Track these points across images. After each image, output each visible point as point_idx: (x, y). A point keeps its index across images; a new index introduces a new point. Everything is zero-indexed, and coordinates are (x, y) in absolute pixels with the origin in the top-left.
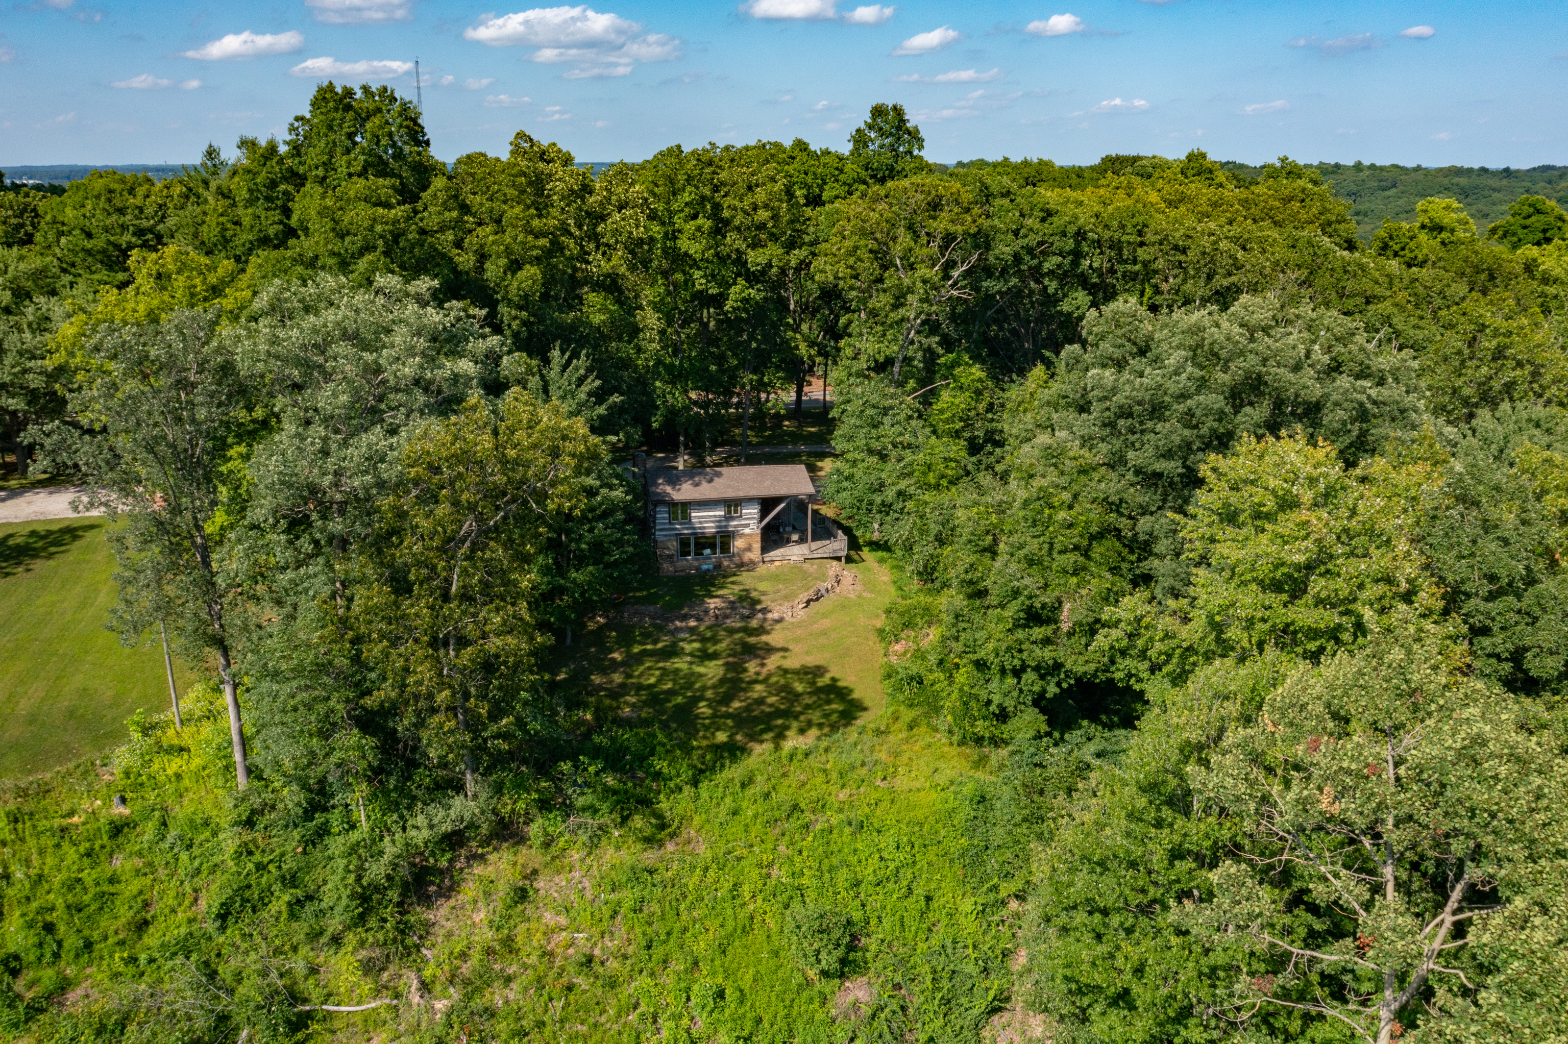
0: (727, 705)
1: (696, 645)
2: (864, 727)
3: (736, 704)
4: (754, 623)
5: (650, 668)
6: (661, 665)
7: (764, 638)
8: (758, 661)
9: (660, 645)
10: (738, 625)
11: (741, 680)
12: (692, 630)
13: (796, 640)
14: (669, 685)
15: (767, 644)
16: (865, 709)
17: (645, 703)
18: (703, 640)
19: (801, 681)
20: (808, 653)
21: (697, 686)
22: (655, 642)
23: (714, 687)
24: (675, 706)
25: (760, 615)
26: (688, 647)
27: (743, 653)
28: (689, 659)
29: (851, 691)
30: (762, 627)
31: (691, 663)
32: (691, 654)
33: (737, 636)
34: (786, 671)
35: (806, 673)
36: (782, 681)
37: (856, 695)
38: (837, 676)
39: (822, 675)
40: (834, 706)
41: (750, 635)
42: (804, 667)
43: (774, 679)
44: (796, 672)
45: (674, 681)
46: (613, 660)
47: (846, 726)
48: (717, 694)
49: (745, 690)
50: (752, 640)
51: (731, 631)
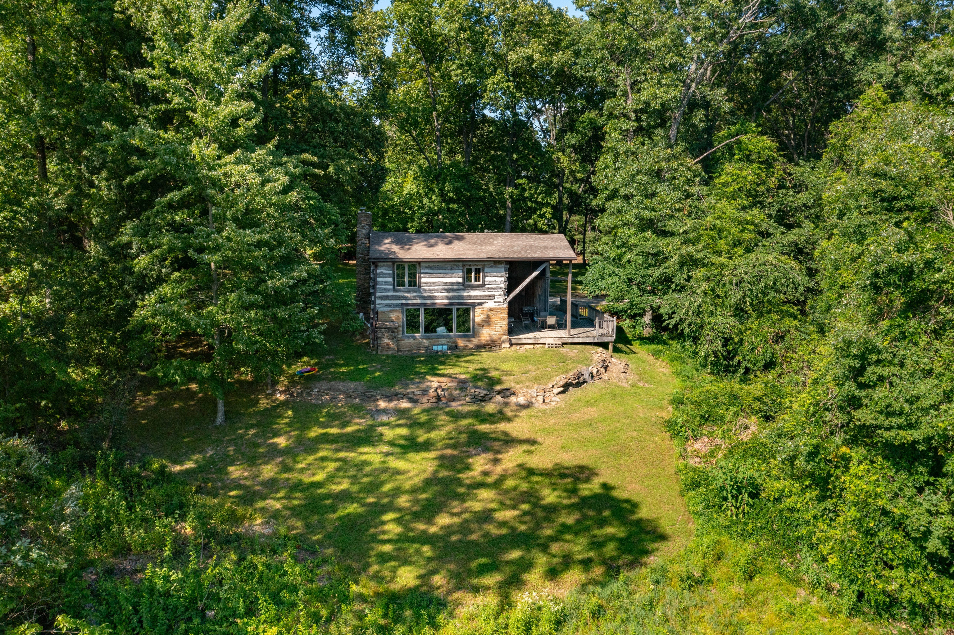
0: (430, 521)
1: (404, 431)
2: (664, 570)
3: (443, 520)
4: (490, 408)
5: (324, 459)
6: (342, 455)
7: (502, 426)
8: (489, 456)
9: (349, 429)
10: (467, 408)
11: (459, 482)
12: (401, 413)
13: (548, 432)
14: (345, 485)
15: (506, 434)
16: (663, 537)
17: (295, 512)
18: (414, 424)
19: (554, 487)
20: (564, 448)
21: (386, 488)
22: (344, 425)
23: (414, 491)
24: (341, 518)
25: (499, 398)
26: (389, 434)
27: (468, 444)
28: (385, 448)
29: (635, 506)
30: (501, 412)
31: (387, 454)
32: (391, 443)
33: (465, 422)
34: (531, 472)
35: (563, 476)
36: (524, 486)
37: (644, 513)
38: (611, 482)
39: (587, 480)
40: (610, 530)
41: (483, 421)
42: (559, 467)
43: (510, 483)
44: (546, 474)
45: (354, 480)
46: (275, 445)
47: (631, 566)
48: (415, 501)
49: (462, 498)
50: (485, 428)
51: (456, 416)
